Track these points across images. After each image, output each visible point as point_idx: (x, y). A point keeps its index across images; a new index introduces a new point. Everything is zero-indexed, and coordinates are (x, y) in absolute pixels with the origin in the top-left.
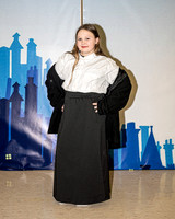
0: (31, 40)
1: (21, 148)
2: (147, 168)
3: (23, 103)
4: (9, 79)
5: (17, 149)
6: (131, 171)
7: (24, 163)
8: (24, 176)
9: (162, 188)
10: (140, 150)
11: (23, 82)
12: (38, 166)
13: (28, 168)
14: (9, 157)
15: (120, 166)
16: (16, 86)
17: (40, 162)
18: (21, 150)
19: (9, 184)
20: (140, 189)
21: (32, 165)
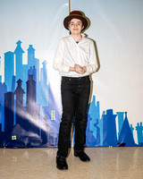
0: (31, 46)
1: (23, 131)
2: (123, 145)
3: (25, 95)
4: (14, 77)
5: (21, 132)
6: (110, 147)
7: (26, 142)
8: (26, 153)
9: (135, 161)
10: (118, 131)
11: (25, 79)
12: (37, 144)
13: (29, 146)
14: (14, 138)
15: (101, 144)
16: (20, 82)
17: (39, 141)
18: (24, 132)
19: (15, 159)
20: (118, 162)
21: (32, 144)
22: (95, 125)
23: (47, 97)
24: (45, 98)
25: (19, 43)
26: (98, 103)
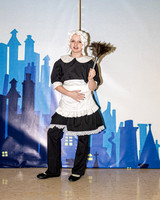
0: (29, 37)
1: (18, 146)
2: (146, 167)
3: (20, 100)
4: (7, 76)
5: (14, 146)
6: (129, 169)
7: (20, 160)
8: (20, 174)
10: (139, 148)
11: (21, 79)
12: (35, 163)
13: (24, 165)
14: (5, 154)
15: (117, 164)
16: (14, 82)
19: (5, 182)
21: (28, 162)
22: (110, 140)
23: (49, 103)
24: (45, 104)
25: (14, 32)
26: (114, 111)
